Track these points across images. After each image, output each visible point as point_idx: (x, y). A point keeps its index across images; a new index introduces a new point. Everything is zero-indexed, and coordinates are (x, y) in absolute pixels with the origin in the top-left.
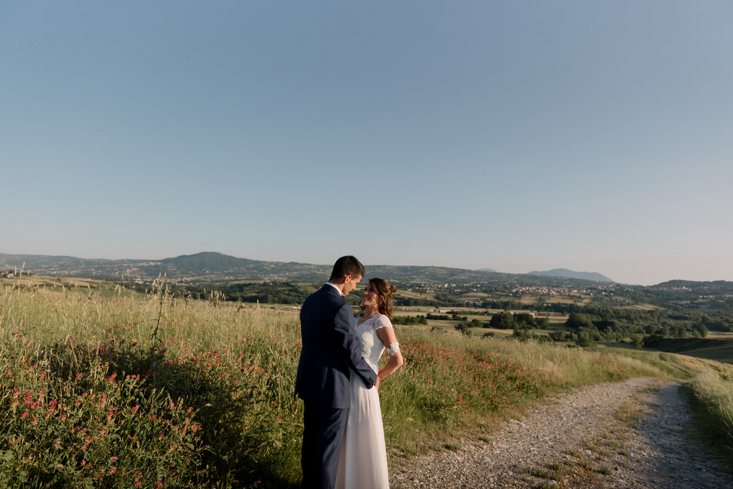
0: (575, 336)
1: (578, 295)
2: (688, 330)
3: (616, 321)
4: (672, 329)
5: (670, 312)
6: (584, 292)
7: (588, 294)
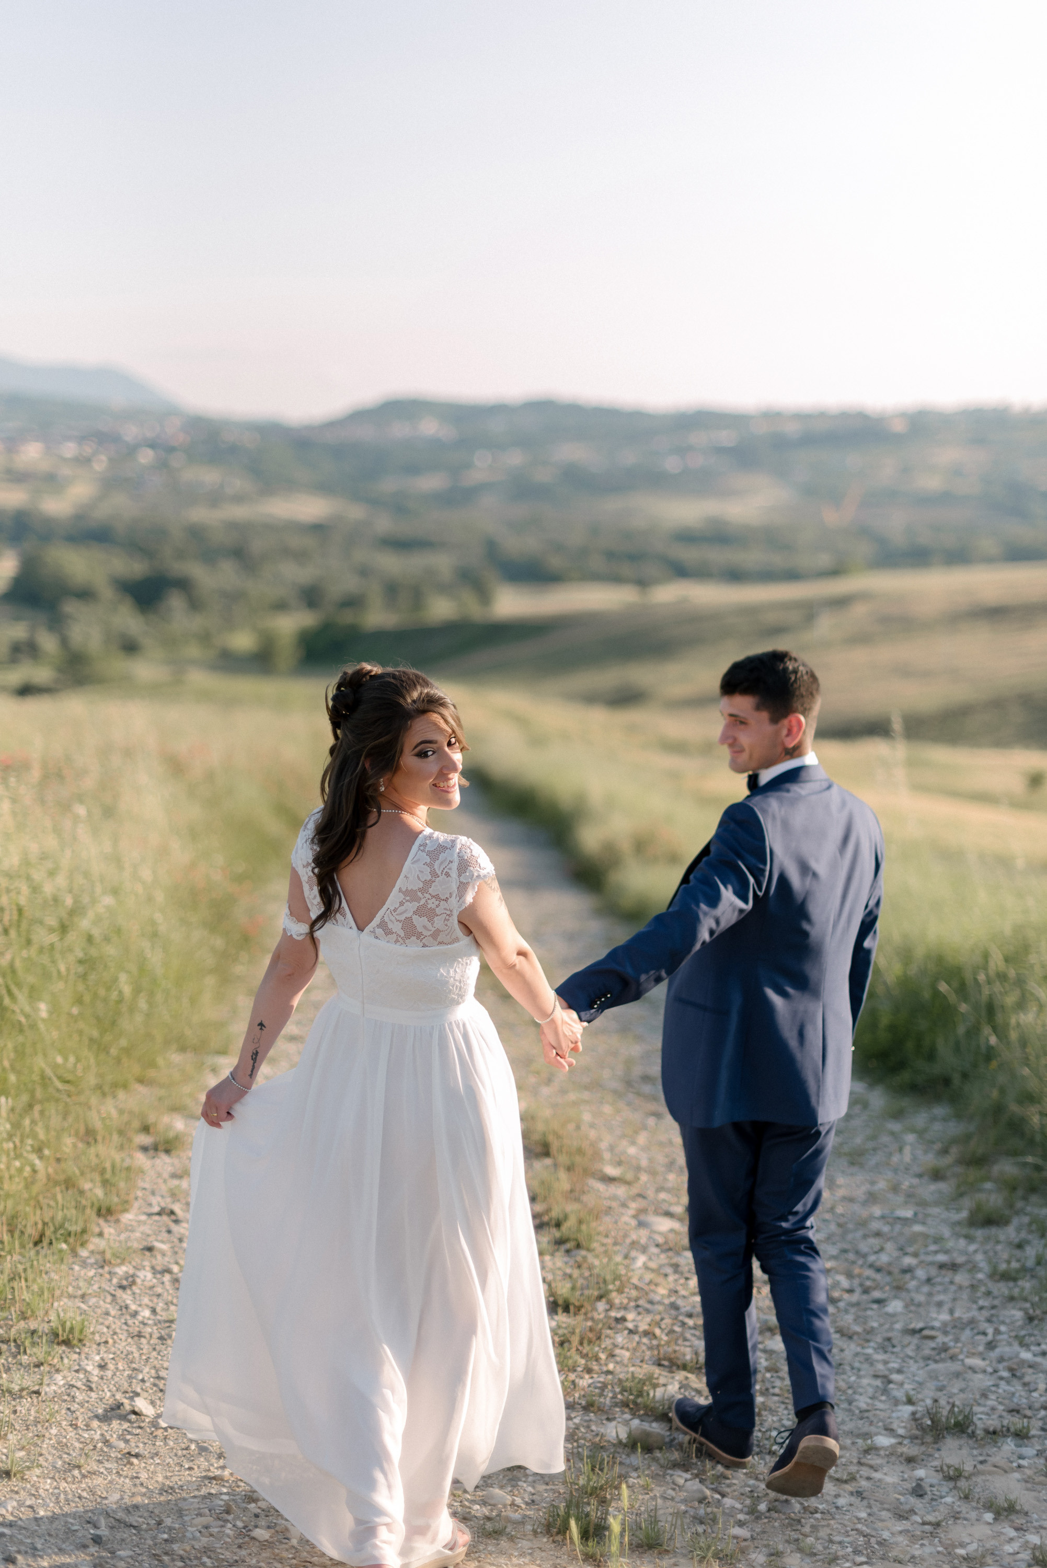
0: (48, 643)
1: (44, 465)
2: (444, 589)
3: (197, 571)
4: (392, 590)
5: (384, 524)
6: (70, 449)
7: (83, 461)
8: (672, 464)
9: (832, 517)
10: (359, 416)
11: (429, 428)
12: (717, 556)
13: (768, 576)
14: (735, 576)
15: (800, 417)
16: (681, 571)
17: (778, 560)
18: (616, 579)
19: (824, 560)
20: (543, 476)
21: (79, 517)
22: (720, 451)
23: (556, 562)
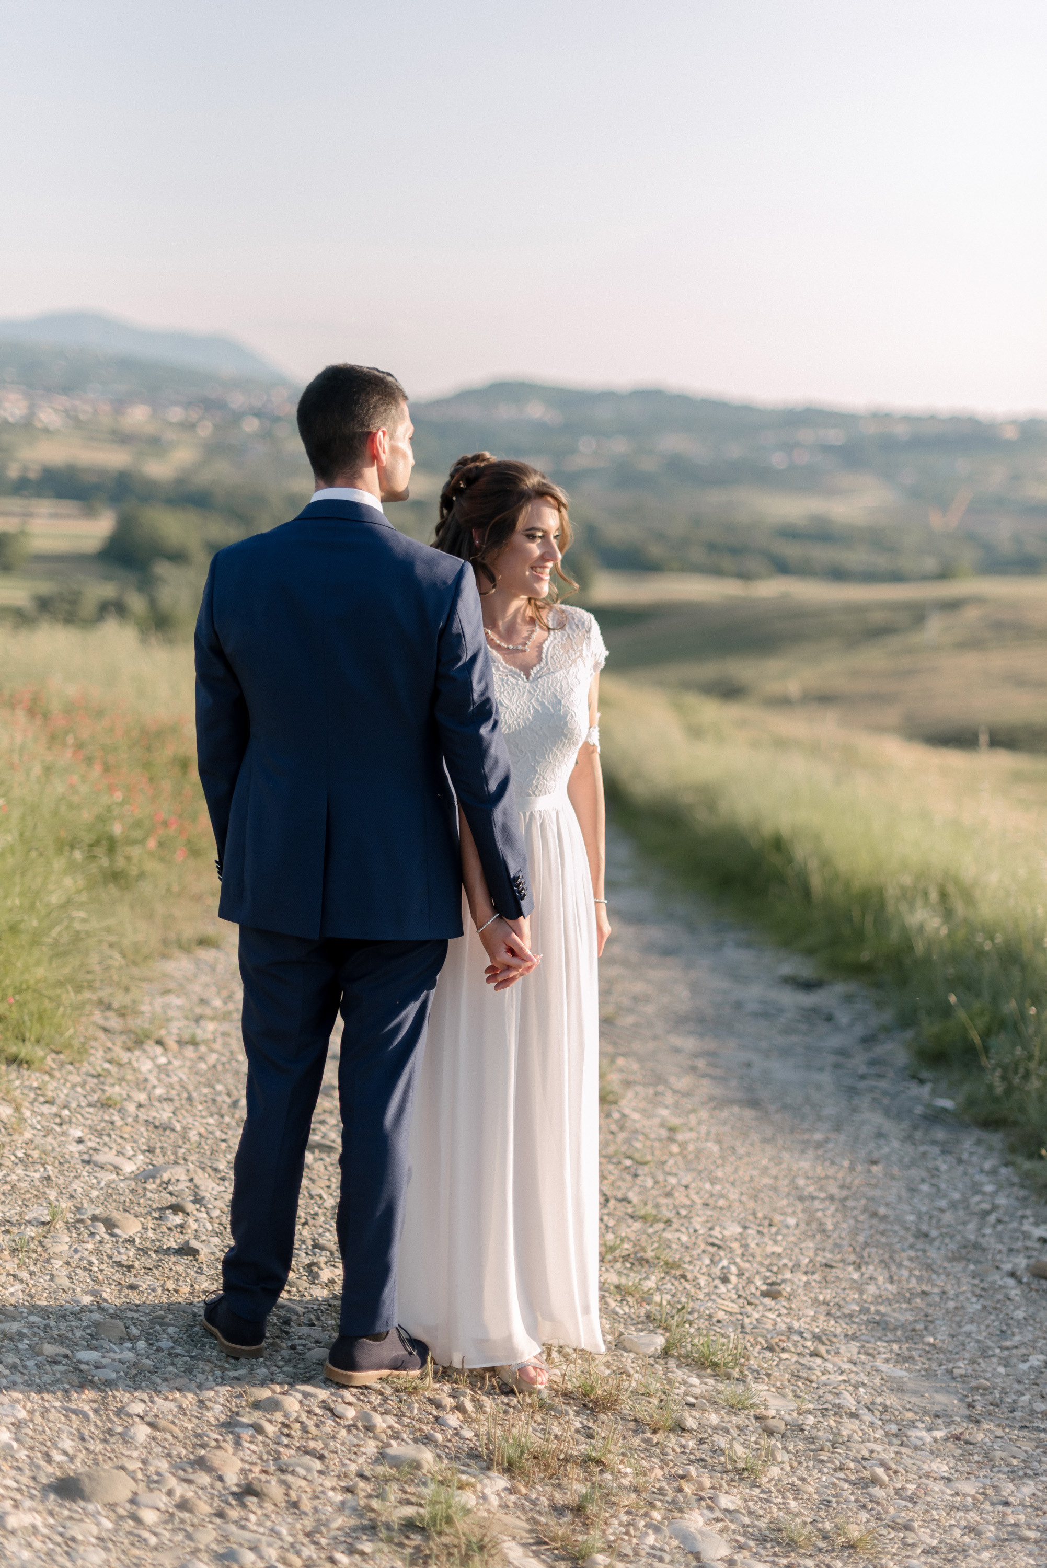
0: (137, 603)
1: (150, 429)
6: (176, 414)
7: (189, 426)
8: (778, 460)
9: (937, 521)
10: (466, 396)
11: (536, 411)
12: (822, 554)
13: (870, 577)
14: (838, 574)
15: (908, 419)
16: (782, 568)
17: (881, 562)
18: (717, 572)
19: (930, 564)
20: (648, 465)
21: (180, 481)
22: (827, 449)
23: (655, 551)
